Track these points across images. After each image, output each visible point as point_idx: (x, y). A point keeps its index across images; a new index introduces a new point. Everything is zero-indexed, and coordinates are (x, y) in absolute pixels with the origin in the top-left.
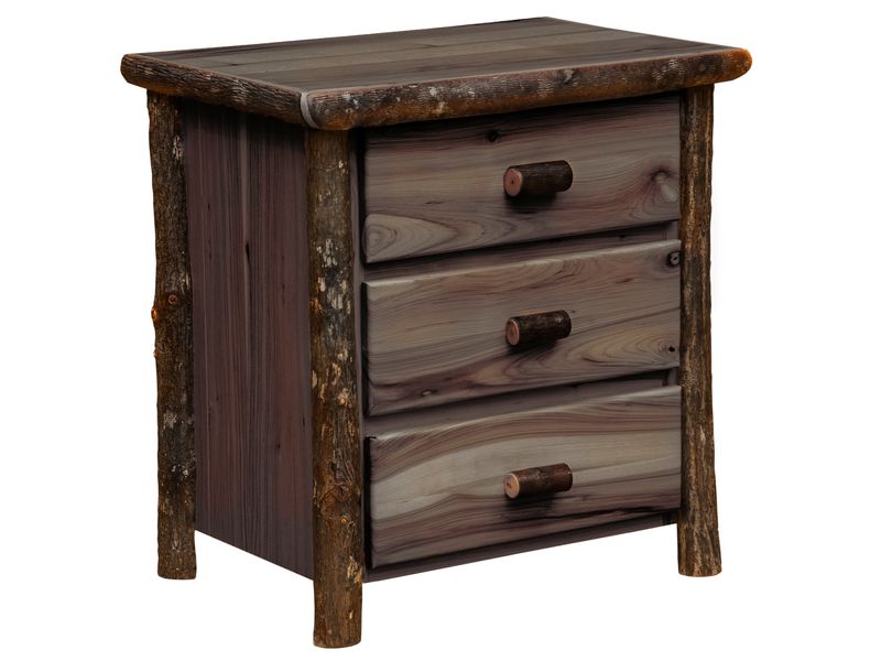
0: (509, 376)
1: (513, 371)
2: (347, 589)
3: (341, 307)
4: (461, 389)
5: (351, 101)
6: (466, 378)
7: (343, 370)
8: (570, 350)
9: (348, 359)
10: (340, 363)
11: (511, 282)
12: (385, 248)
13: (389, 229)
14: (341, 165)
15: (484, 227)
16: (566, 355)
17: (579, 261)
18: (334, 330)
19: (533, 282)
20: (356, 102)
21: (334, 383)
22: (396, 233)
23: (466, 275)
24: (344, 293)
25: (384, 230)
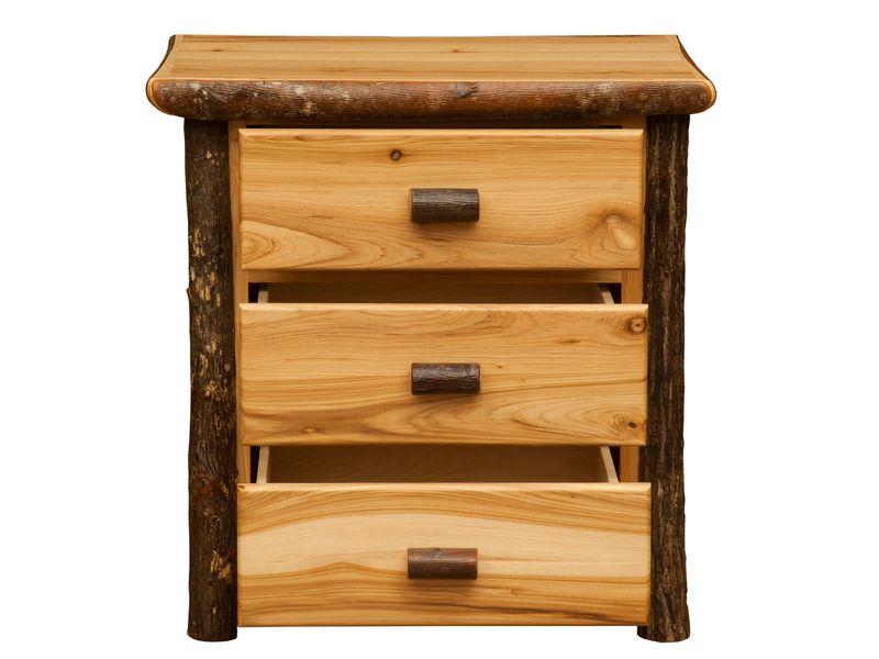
0: (415, 426)
1: (421, 422)
2: (211, 583)
3: (208, 298)
4: (353, 432)
5: (200, 91)
6: (359, 420)
7: (211, 362)
8: (496, 409)
9: (217, 352)
10: (207, 354)
11: (419, 325)
12: (260, 257)
13: (265, 238)
14: (209, 156)
15: (382, 249)
16: (490, 414)
17: (508, 314)
18: (201, 321)
19: (448, 328)
20: (205, 93)
21: (201, 374)
22: (273, 242)
23: (362, 312)
24: (212, 284)
25: (259, 239)
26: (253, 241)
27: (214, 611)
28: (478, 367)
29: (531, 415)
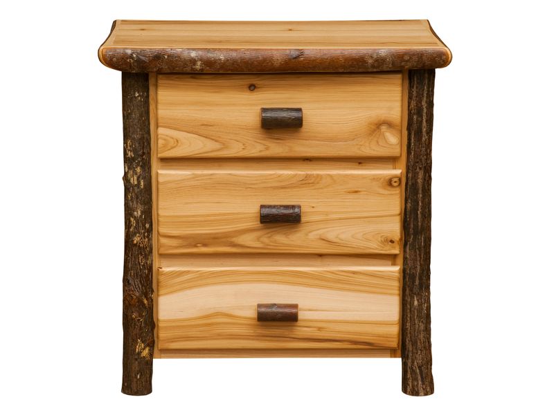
0: (262, 242)
1: (265, 240)
2: (136, 359)
3: (136, 183)
4: (225, 246)
5: (132, 55)
6: (229, 239)
7: (137, 222)
8: (310, 232)
9: (141, 216)
10: (135, 218)
11: (265, 182)
12: (169, 150)
13: (172, 138)
14: (137, 95)
15: (244, 145)
16: (307, 235)
17: (318, 175)
18: (132, 197)
19: (281, 184)
20: (134, 56)
21: (131, 230)
22: (177, 141)
23: (230, 174)
24: (138, 174)
25: (169, 139)
26: (165, 140)
27: (138, 377)
28: (299, 207)
29: (331, 236)
